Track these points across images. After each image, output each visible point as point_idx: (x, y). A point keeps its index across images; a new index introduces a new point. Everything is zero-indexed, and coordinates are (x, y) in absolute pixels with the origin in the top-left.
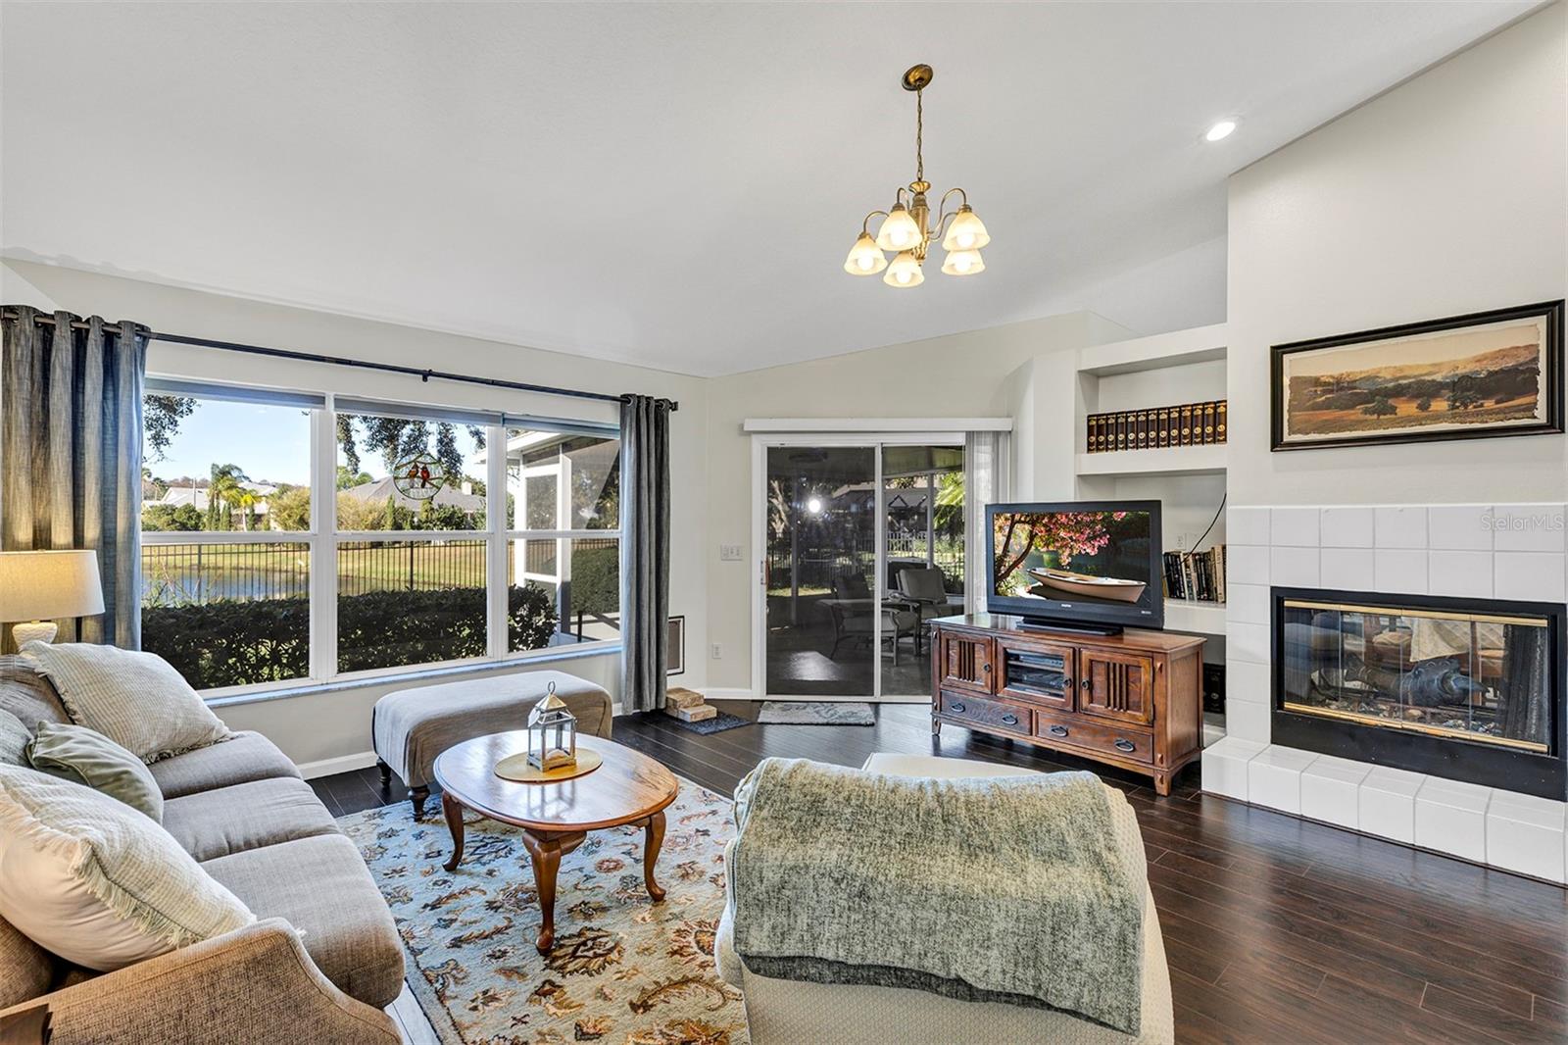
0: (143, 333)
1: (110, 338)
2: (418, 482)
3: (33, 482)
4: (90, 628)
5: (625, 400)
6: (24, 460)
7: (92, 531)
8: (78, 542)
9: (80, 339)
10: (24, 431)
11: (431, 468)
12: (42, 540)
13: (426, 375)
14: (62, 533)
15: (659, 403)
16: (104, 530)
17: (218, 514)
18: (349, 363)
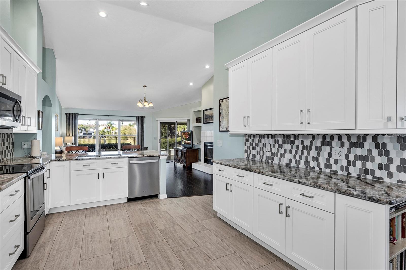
0: (78, 114)
1: (75, 115)
2: (108, 129)
3: (69, 130)
4: (73, 144)
5: (137, 117)
6: (68, 128)
7: (73, 135)
8: (72, 136)
9: (72, 115)
10: (68, 125)
11: (110, 127)
12: (69, 136)
13: (109, 116)
14: (71, 135)
15: (142, 117)
16: (75, 135)
17: (108, 132)
18: (99, 115)
